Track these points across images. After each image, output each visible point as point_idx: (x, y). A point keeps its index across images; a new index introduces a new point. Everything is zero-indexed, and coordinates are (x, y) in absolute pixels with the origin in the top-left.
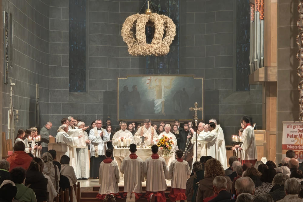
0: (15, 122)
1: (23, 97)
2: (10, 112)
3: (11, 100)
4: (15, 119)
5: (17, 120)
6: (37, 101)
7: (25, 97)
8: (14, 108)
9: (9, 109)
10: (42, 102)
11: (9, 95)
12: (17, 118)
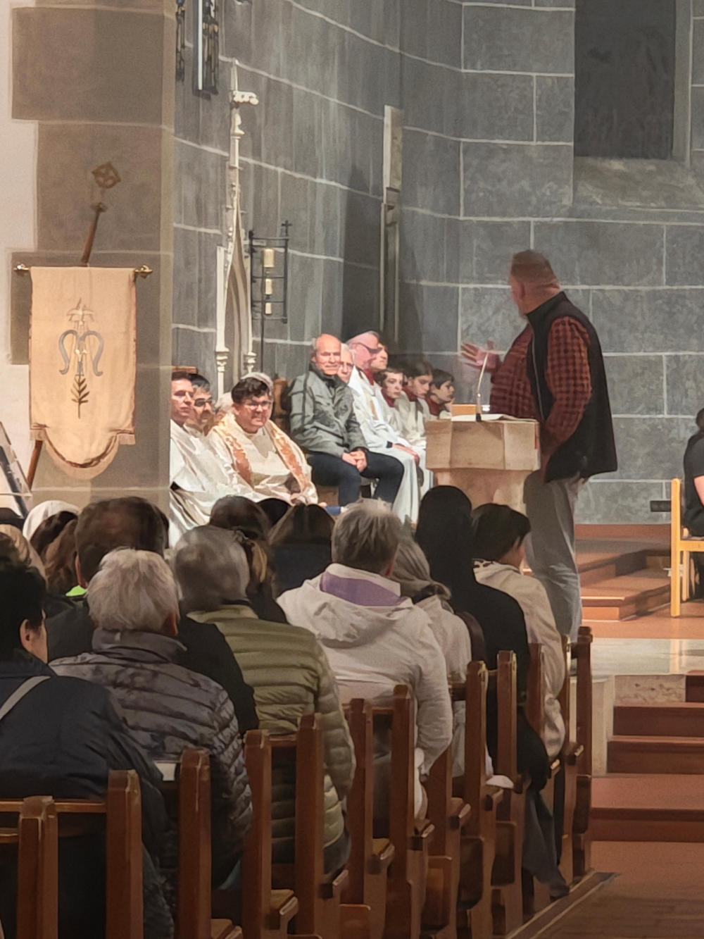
0: (259, 316)
1: (308, 178)
2: (230, 258)
3: (237, 189)
4: (258, 296)
5: (268, 306)
6: (390, 208)
7: (318, 180)
8: (251, 235)
9: (219, 241)
10: (420, 211)
11: (224, 160)
12: (269, 291)
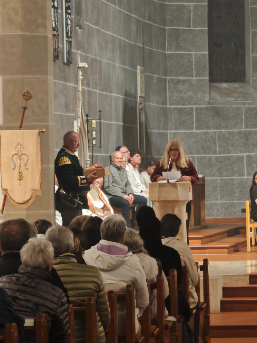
0: (91, 145)
1: (108, 94)
2: (79, 124)
3: (81, 98)
4: (90, 138)
5: (94, 142)
6: (141, 104)
7: (112, 94)
8: (87, 116)
9: (75, 118)
10: (152, 104)
11: (76, 88)
12: (94, 136)
